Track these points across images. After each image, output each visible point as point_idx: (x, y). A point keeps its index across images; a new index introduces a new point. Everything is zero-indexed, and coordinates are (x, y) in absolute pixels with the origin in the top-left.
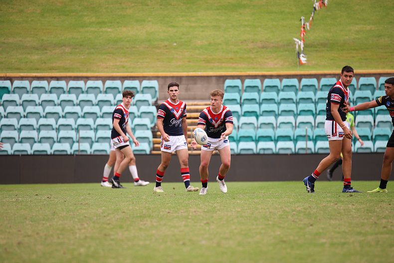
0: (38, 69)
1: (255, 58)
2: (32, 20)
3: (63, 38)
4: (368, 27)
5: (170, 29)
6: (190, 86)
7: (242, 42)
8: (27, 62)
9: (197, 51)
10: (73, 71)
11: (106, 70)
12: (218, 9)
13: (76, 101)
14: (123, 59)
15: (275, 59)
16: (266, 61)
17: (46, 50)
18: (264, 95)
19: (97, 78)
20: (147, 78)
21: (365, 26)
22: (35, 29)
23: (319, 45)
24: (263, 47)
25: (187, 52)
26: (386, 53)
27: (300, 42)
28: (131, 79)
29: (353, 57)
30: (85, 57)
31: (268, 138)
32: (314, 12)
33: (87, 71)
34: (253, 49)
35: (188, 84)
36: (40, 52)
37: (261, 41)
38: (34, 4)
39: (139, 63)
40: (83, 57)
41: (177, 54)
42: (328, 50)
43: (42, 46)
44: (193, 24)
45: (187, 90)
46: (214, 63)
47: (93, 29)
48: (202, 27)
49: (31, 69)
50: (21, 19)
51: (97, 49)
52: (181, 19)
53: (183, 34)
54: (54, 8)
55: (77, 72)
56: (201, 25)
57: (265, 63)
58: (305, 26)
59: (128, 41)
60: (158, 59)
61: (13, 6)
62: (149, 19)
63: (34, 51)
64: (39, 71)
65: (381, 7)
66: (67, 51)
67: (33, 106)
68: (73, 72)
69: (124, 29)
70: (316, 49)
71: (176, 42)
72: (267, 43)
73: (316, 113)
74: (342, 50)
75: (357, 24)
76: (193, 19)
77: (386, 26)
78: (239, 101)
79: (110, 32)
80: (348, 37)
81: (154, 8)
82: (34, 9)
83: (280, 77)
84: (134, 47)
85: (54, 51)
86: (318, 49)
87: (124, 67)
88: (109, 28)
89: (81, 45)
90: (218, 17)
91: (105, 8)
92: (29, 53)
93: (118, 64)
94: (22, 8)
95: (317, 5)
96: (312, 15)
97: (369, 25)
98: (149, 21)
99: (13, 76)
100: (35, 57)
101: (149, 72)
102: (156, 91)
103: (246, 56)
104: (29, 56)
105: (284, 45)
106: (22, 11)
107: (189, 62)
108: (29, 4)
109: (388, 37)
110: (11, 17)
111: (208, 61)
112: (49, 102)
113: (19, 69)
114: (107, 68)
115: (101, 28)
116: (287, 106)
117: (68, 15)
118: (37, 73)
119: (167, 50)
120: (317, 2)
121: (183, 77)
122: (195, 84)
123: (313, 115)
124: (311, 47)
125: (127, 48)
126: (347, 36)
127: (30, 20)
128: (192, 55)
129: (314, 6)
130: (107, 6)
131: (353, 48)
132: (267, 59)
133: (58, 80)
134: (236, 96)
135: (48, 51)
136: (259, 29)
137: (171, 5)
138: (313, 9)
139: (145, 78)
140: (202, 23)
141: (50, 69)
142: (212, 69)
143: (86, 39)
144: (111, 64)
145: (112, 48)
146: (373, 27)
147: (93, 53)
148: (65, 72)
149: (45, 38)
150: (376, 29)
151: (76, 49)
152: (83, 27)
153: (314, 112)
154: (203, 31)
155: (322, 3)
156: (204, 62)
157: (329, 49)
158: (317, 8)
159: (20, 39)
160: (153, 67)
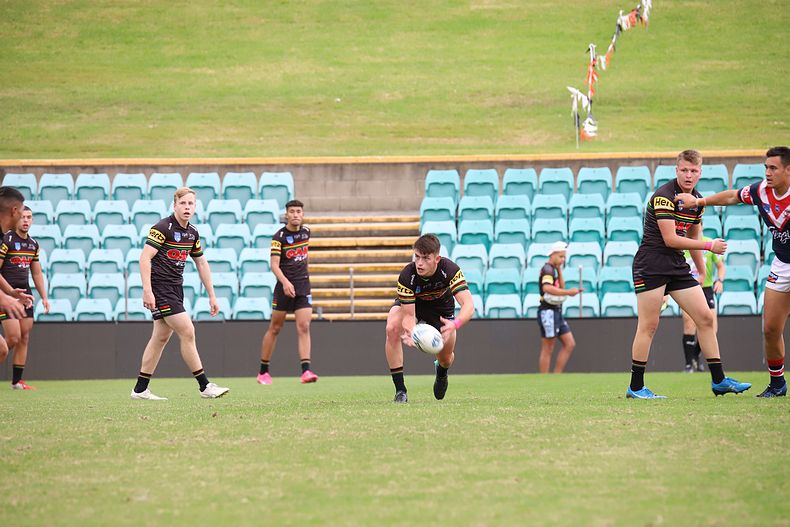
0: (58, 151)
1: (495, 127)
2: (57, 54)
3: (116, 88)
4: (727, 65)
5: (331, 69)
6: (362, 183)
7: (472, 96)
8: (39, 136)
9: (382, 114)
10: (128, 153)
11: (194, 151)
12: (433, 30)
13: (126, 215)
14: (232, 131)
15: (535, 129)
16: (517, 132)
17: (79, 111)
18: (504, 201)
19: (174, 168)
20: (275, 168)
21: (720, 62)
22: (63, 71)
23: (624, 100)
24: (513, 106)
25: (361, 115)
26: (757, 115)
27: (580, 95)
28: (243, 169)
29: (691, 124)
30: (156, 125)
31: (507, 287)
32: (618, 34)
33: (156, 155)
34: (494, 107)
35: (356, 181)
36: (66, 117)
37: (510, 93)
38: (66, 21)
39: (262, 139)
40: (151, 126)
41: (340, 119)
42: (641, 111)
43: (71, 104)
44: (379, 60)
45: (354, 191)
46: (411, 137)
47: (178, 70)
48: (396, 65)
49: (45, 151)
50: (38, 52)
51: (182, 109)
52: (356, 49)
53: (357, 80)
54: (104, 29)
55: (137, 156)
56: (395, 61)
57: (516, 136)
58: (597, 63)
59: (244, 94)
60: (301, 130)
61: (22, 26)
62: (293, 50)
63: (54, 114)
64: (59, 154)
65: (757, 23)
66: (120, 114)
67: (42, 224)
68: (127, 156)
69: (240, 70)
70: (618, 108)
71: (340, 96)
72: (521, 96)
73: (606, 237)
74: (670, 111)
75: (705, 58)
76: (381, 49)
77: (762, 63)
78: (453, 213)
79: (211, 76)
80: (684, 85)
81: (303, 27)
82: (65, 31)
83: (538, 165)
84: (255, 106)
85: (95, 115)
86: (623, 108)
87: (230, 146)
88: (210, 68)
89: (150, 103)
90: (430, 45)
91: (207, 29)
92: (44, 119)
93: (221, 139)
94: (40, 28)
95: (624, 20)
96: (614, 40)
97: (728, 61)
98: (292, 54)
99: (8, 164)
100: (56, 127)
101: (281, 155)
102: (289, 194)
103: (477, 122)
104: (44, 125)
105: (555, 101)
106: (40, 35)
107: (363, 135)
108: (56, 21)
109: (765, 84)
110: (17, 48)
111: (400, 134)
112: (76, 216)
113: (19, 151)
114: (197, 147)
115: (193, 67)
116: (549, 223)
117: (131, 42)
118: (55, 158)
119: (321, 112)
120: (623, 14)
121: (347, 164)
122: (371, 178)
123: (600, 240)
124: (609, 103)
125: (242, 108)
126: (682, 81)
127: (53, 52)
128: (370, 122)
129: (619, 21)
130: (210, 23)
131: (692, 106)
132: (518, 129)
133: (96, 172)
134: (448, 202)
135: (84, 115)
136: (510, 68)
137: (338, 20)
138: (617, 29)
139: (269, 167)
140: (397, 58)
141: (84, 151)
142: (406, 148)
143: (162, 89)
144: (207, 140)
145: (213, 107)
146: (736, 64)
147: (172, 119)
148: (114, 157)
149: (79, 89)
150: (743, 67)
151: (140, 110)
152: (157, 66)
153: (602, 235)
154: (396, 74)
155: (637, 16)
156: (392, 135)
157: (643, 108)
158: (624, 26)
159: (30, 91)
160: (290, 146)
